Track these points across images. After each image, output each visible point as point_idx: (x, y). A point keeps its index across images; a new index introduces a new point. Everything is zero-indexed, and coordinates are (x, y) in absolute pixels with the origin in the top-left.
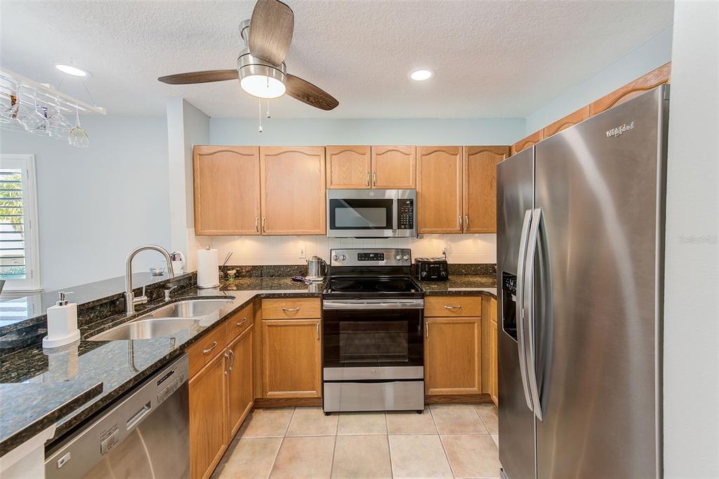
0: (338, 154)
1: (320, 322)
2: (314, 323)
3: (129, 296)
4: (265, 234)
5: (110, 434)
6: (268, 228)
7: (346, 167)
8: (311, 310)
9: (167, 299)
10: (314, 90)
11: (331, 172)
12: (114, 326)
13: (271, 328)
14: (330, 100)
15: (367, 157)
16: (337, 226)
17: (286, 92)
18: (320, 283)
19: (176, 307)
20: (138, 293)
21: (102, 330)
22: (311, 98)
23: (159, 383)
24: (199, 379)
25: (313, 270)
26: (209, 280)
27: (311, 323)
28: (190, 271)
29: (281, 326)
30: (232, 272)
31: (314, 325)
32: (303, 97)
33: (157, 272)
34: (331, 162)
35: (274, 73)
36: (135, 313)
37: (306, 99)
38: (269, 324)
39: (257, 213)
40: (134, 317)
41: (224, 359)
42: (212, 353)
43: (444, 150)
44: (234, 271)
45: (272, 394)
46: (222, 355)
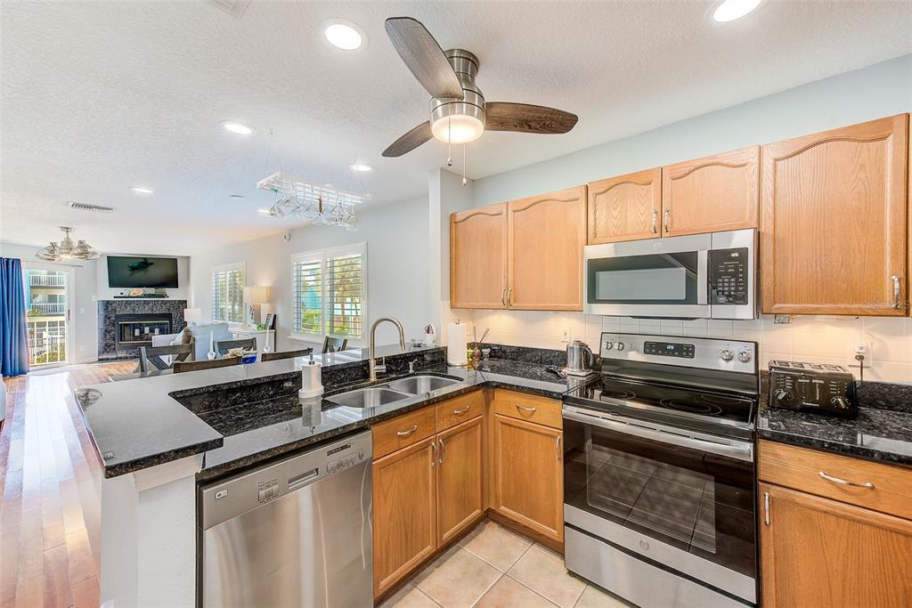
0: (605, 192)
1: (562, 435)
2: (555, 434)
3: (372, 363)
4: (511, 308)
5: (269, 486)
6: (515, 301)
7: (619, 209)
8: (551, 415)
9: (411, 371)
10: (530, 111)
11: (595, 220)
12: (354, 389)
13: (504, 426)
14: (561, 116)
15: (654, 188)
16: (597, 298)
17: (485, 129)
18: (582, 379)
19: (416, 380)
20: (379, 362)
21: (344, 391)
22: (532, 124)
23: (330, 453)
24: (392, 462)
25: (574, 360)
26: (458, 357)
27: (549, 433)
28: (442, 345)
29: (514, 427)
30: (486, 351)
31: (555, 437)
32: (521, 125)
33: (417, 342)
34: (595, 205)
35: (464, 109)
36: (376, 380)
37: (526, 127)
38: (503, 421)
39: (503, 282)
40: (374, 383)
41: (430, 448)
42: (411, 437)
43: (838, 136)
44: (489, 350)
45: (504, 509)
46: (428, 444)
